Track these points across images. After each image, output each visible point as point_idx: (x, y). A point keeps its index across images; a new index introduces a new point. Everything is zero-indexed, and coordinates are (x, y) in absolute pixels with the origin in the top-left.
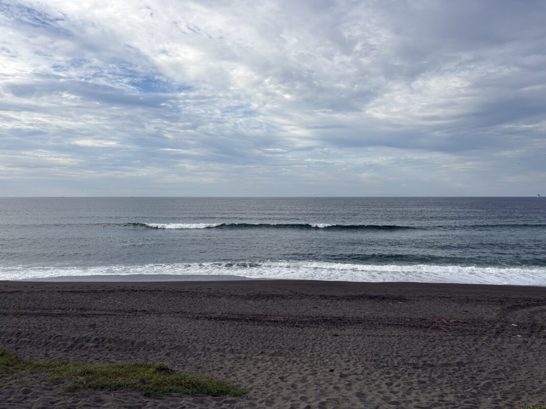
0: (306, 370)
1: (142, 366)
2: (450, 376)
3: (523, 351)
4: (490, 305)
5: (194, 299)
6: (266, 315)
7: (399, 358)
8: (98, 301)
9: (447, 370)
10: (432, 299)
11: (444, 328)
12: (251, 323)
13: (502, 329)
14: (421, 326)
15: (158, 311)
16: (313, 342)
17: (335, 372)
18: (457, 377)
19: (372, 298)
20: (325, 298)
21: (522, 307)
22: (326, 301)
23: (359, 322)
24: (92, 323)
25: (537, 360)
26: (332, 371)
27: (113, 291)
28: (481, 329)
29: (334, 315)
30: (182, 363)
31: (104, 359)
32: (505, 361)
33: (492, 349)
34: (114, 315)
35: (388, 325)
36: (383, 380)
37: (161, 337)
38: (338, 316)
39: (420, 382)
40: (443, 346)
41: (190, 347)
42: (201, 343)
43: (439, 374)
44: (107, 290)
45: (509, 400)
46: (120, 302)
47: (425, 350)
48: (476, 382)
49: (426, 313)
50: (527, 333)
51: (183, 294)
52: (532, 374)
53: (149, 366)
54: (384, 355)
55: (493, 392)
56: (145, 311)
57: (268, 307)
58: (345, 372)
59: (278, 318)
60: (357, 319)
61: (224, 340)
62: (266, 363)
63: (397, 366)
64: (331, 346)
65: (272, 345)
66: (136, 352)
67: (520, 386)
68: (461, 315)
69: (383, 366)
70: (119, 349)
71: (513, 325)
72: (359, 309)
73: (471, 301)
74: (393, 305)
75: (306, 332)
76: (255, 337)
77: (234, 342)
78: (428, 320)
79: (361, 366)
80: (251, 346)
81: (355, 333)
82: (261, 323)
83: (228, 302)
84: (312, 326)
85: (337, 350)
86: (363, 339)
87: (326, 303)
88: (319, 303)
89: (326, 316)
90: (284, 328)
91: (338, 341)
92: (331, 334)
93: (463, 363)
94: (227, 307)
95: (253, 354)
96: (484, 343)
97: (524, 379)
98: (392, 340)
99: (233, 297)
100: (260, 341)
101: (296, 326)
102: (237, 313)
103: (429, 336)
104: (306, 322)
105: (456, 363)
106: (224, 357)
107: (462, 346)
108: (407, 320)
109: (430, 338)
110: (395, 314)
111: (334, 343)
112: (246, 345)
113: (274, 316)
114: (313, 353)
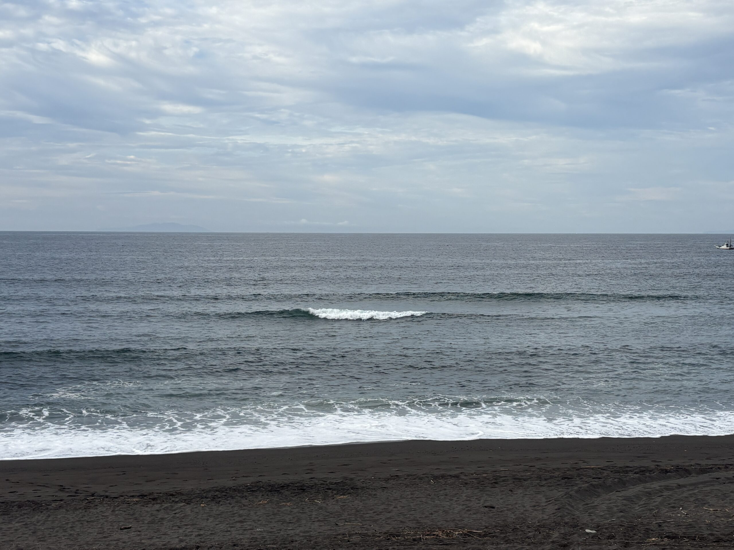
4: (543, 489)
10: (418, 481)
13: (565, 542)
19: (276, 489)
21: (609, 489)
29: (175, 543)
38: (183, 545)
49: (401, 518)
50: (615, 547)
68: (478, 516)
71: (588, 531)
72: (241, 522)
73: (503, 481)
74: (324, 505)
78: (403, 536)
87: (155, 513)
88: (137, 515)
89: (152, 548)
108: (355, 539)
110: (329, 528)
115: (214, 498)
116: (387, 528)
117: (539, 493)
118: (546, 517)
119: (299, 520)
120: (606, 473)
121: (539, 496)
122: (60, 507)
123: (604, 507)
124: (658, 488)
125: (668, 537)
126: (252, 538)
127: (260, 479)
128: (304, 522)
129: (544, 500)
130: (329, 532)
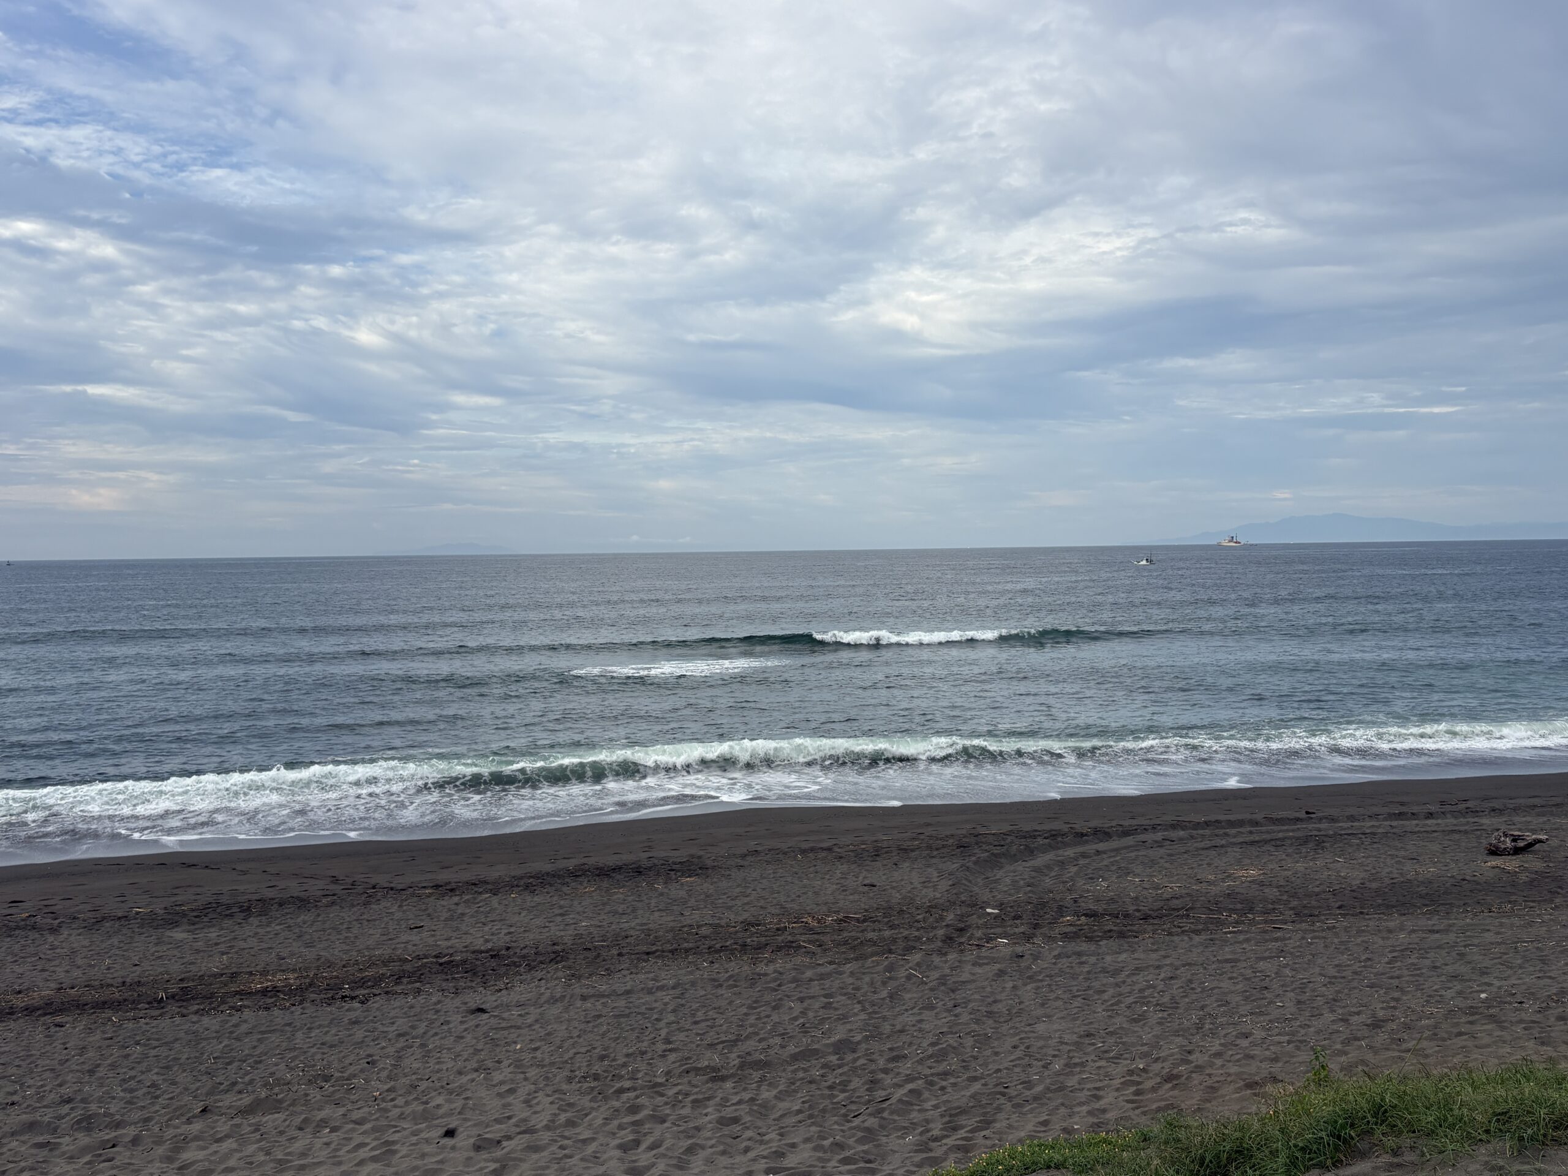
0: (362, 1145)
2: (813, 1086)
3: (1010, 985)
4: (934, 861)
6: (234, 976)
7: (672, 1057)
9: (805, 1070)
10: (781, 857)
11: (810, 942)
12: (173, 1008)
13: (962, 925)
14: (745, 945)
16: (400, 1044)
17: (461, 1136)
18: (831, 1088)
19: (603, 873)
20: (452, 890)
21: (1014, 858)
22: (456, 899)
23: (557, 956)
25: (1043, 1005)
26: (450, 1133)
28: (906, 933)
29: (479, 944)
32: (965, 1018)
33: (932, 990)
35: (648, 954)
36: (614, 1134)
38: (489, 946)
39: (723, 1122)
40: (801, 1000)
43: (781, 1088)
45: (962, 1133)
47: (752, 1019)
48: (880, 1094)
49: (762, 903)
50: (1022, 929)
52: (1028, 1047)
54: (628, 1055)
55: (922, 1116)
57: (242, 944)
58: (495, 1131)
59: (278, 980)
60: (550, 949)
61: (60, 1085)
62: (215, 1147)
63: (661, 1085)
64: (459, 1048)
65: (247, 1078)
67: (997, 1085)
68: (856, 897)
69: (621, 1091)
71: (989, 910)
72: (561, 915)
73: (886, 853)
74: (666, 891)
75: (378, 1013)
76: (186, 1056)
77: (101, 1085)
78: (765, 925)
79: (551, 1099)
80: (165, 1092)
81: (542, 994)
82: (210, 1004)
83: (86, 943)
84: (398, 988)
85: (476, 1058)
86: (566, 1009)
87: (453, 907)
88: (430, 910)
89: (451, 951)
90: (298, 1010)
91: (485, 1028)
92: (464, 1008)
93: (851, 1042)
94: (80, 962)
95: (170, 1120)
96: (911, 974)
97: (1006, 1065)
98: (656, 1001)
99: (107, 924)
100: (202, 1068)
101: (343, 997)
102: (120, 980)
103: (765, 975)
104: (378, 980)
105: (834, 1045)
106: (51, 1150)
107: (853, 989)
108: (704, 931)
109: (768, 978)
110: (672, 918)
111: (469, 1038)
112: (145, 1090)
113: (264, 973)
114: (392, 1083)
115: (527, 887)
116: (745, 916)
117: (929, 866)
118: (938, 895)
119: (634, 910)
120: (1009, 839)
121: (930, 870)
122: (333, 903)
123: (1008, 881)
124: (1072, 855)
125: (1086, 915)
126: (576, 935)
127: (585, 860)
128: (640, 912)
129: (936, 874)
130: (672, 924)
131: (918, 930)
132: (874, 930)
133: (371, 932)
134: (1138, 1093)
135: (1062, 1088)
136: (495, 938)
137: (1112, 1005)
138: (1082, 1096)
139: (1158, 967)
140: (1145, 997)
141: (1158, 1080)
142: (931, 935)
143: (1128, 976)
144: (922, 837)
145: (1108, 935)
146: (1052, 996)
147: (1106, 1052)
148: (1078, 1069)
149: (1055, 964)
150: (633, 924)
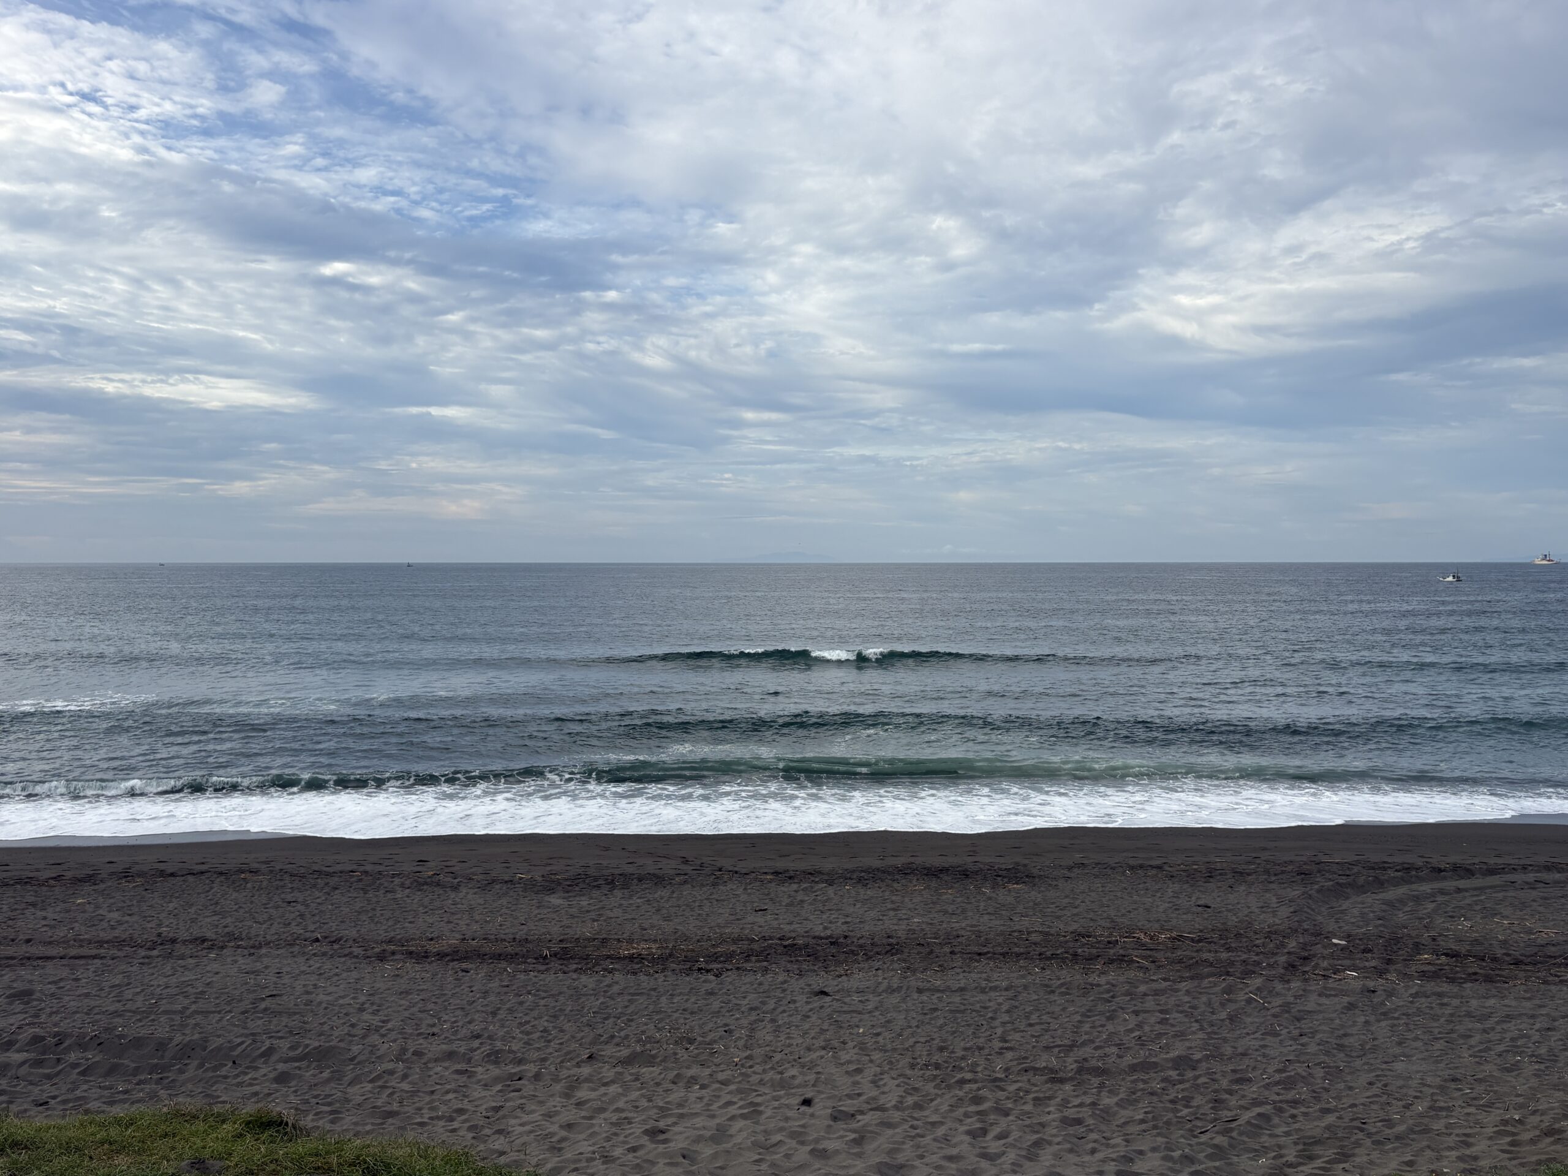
0: (729, 1103)
1: (195, 1117)
2: (1155, 1099)
3: (1362, 1019)
4: (1272, 886)
5: (370, 895)
6: (604, 941)
7: (1009, 1055)
8: (40, 914)
9: (1145, 1082)
10: (1109, 871)
11: (1142, 957)
12: (555, 964)
13: (1305, 954)
14: (1075, 955)
15: (250, 939)
16: (753, 1018)
17: (817, 1108)
18: (1172, 1102)
19: (933, 873)
20: (790, 878)
21: (1361, 889)
22: (795, 886)
23: (892, 948)
24: (19, 986)
25: (1400, 1044)
26: (807, 1102)
27: (90, 879)
28: (1244, 957)
29: (818, 930)
30: (329, 1104)
31: (65, 1102)
32: (1312, 1048)
33: (1274, 1016)
34: (94, 957)
35: (980, 954)
36: (961, 1121)
37: (260, 1022)
38: (829, 933)
39: (1067, 1122)
40: (1136, 1013)
41: (356, 1049)
42: (393, 1035)
43: (1122, 1096)
44: (69, 874)
45: (1318, 1163)
46: (115, 915)
47: (1086, 1027)
48: (1226, 1114)
49: (1091, 915)
50: (1373, 963)
51: (334, 881)
52: (1386, 1085)
53: (219, 1115)
54: (965, 1049)
55: (1273, 1141)
56: (204, 940)
57: (611, 914)
58: (848, 1106)
59: (642, 948)
60: (885, 941)
61: (470, 1022)
62: (603, 1090)
63: (1001, 1080)
64: (806, 1026)
65: (623, 1034)
66: (172, 1075)
67: (1352, 1120)
68: (1189, 917)
69: (962, 1082)
70: (112, 1070)
71: (1335, 941)
72: (894, 909)
73: (1221, 874)
74: (994, 895)
75: (730, 987)
76: (570, 1008)
77: (503, 1026)
78: (1095, 937)
79: (896, 1082)
80: (555, 1037)
81: (880, 983)
82: (587, 964)
83: (481, 901)
84: (748, 966)
85: (822, 1037)
86: (904, 1000)
87: (793, 893)
88: (772, 895)
89: (793, 935)
90: (660, 977)
91: (829, 1010)
92: (807, 989)
93: (1191, 1060)
94: (477, 918)
95: (562, 1062)
96: (1251, 998)
97: (1363, 1100)
98: (990, 1000)
99: (497, 887)
100: (584, 1020)
101: (700, 969)
102: (511, 936)
103: (1098, 985)
104: (730, 956)
105: (1172, 1060)
106: (469, 1077)
107: (1190, 1007)
108: (1034, 937)
109: (1101, 989)
110: (1002, 922)
111: (814, 1018)
112: (538, 1034)
113: (630, 941)
114: (749, 1052)
115: (860, 880)
116: (1074, 927)
117: (1267, 891)
118: (1278, 921)
119: (964, 911)
120: (1356, 869)
121: (1268, 895)
122: (685, 882)
123: (1356, 911)
124: (1429, 891)
125: (1447, 955)
126: (909, 930)
127: (913, 861)
128: (970, 914)
129: (1274, 900)
130: (1002, 928)
131: (1257, 954)
132: (1210, 951)
133: (720, 911)
134: (1513, 1144)
135: (1427, 1131)
136: (833, 926)
137: (1480, 1051)
138: (1451, 1141)
139: (1533, 1017)
140: (1518, 1047)
141: (1537, 1133)
142: (1272, 961)
143: (1498, 1023)
144: (1258, 861)
145: (1473, 977)
146: (1410, 1036)
147: (1475, 1099)
148: (1444, 1114)
149: (1411, 1002)
150: (963, 925)
